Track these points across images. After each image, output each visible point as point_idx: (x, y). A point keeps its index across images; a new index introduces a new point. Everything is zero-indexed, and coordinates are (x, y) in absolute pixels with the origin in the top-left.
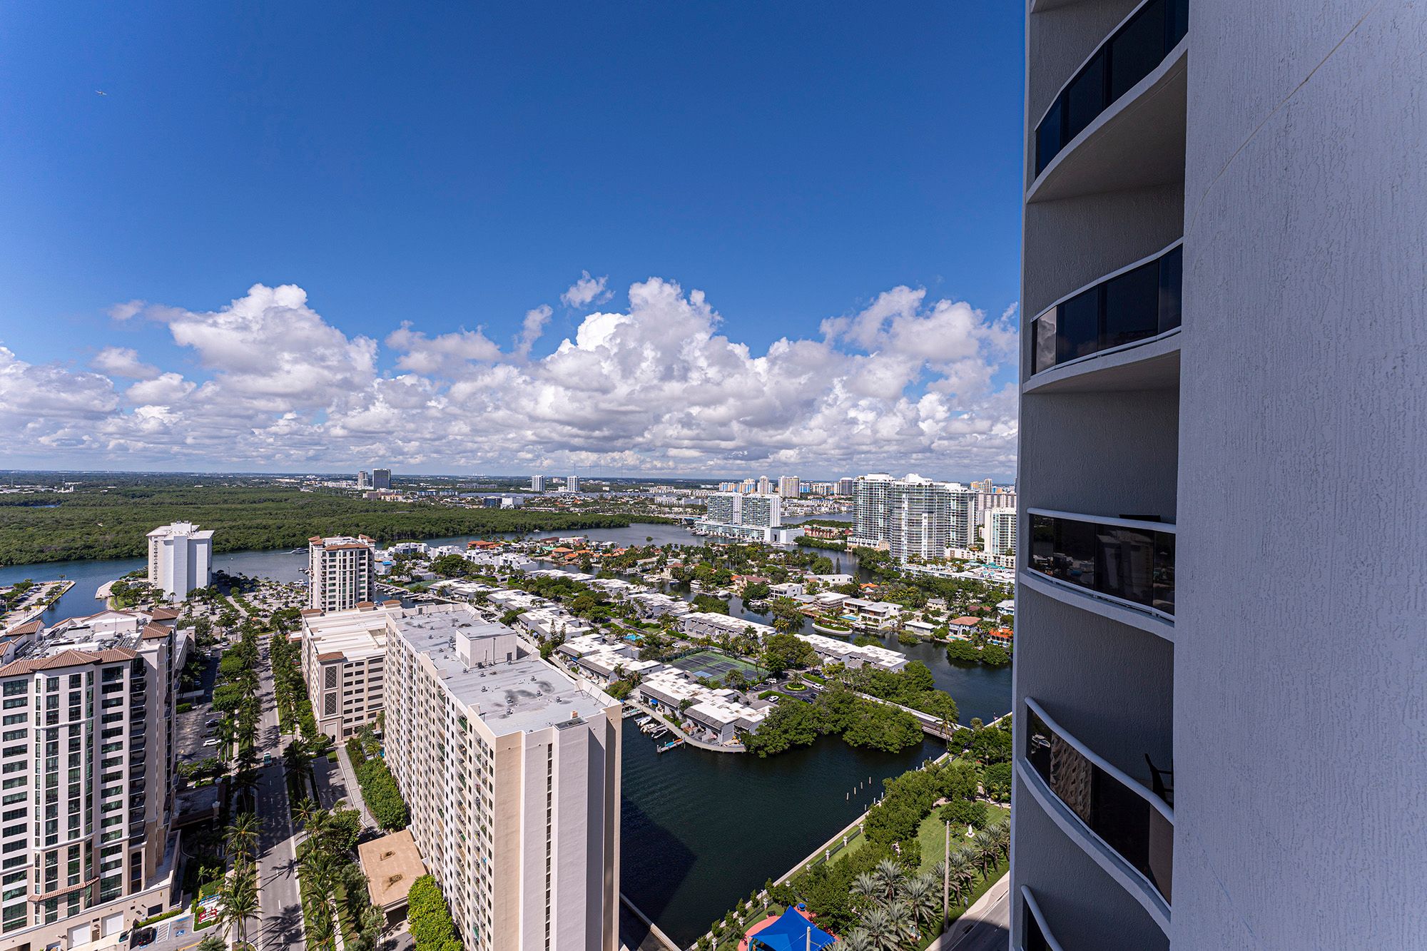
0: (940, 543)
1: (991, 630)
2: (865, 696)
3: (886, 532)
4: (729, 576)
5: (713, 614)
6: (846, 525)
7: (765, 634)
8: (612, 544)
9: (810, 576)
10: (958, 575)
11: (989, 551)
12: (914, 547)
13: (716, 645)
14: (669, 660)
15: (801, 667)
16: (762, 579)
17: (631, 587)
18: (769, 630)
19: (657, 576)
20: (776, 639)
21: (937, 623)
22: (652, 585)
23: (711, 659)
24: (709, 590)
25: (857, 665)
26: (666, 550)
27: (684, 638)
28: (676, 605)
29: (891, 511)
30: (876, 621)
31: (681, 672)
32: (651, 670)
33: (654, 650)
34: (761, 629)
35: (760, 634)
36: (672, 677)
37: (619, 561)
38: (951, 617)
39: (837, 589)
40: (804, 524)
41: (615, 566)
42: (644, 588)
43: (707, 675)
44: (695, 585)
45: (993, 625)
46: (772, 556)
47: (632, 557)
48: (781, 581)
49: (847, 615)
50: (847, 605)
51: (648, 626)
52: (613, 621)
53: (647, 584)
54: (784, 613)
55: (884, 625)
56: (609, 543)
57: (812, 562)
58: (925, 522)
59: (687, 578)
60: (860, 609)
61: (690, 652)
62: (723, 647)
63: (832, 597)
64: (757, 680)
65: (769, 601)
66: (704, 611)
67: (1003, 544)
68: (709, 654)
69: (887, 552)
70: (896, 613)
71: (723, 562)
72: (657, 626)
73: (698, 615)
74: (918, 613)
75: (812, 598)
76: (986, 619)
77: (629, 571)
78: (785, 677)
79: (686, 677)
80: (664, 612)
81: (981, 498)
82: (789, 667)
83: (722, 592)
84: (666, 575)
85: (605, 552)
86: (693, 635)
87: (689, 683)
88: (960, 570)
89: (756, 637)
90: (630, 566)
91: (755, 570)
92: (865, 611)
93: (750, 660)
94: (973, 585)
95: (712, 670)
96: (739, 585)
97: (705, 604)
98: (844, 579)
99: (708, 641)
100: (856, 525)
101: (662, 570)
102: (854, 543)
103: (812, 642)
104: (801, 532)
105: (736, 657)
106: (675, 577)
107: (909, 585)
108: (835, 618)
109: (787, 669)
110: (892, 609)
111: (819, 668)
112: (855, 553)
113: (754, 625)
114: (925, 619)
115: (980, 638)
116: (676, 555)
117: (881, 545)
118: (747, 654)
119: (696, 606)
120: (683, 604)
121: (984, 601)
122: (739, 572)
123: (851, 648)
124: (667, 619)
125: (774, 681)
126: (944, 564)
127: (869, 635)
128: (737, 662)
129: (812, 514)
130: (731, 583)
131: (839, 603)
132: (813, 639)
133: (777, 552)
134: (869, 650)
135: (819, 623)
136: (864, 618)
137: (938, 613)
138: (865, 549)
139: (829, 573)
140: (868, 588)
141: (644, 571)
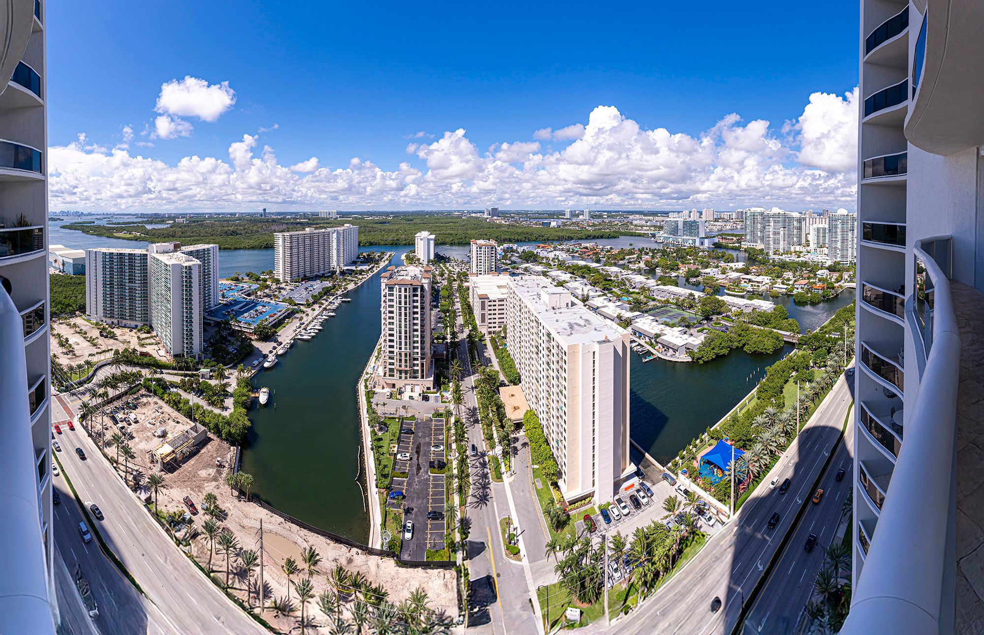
0: (789, 243)
1: (814, 285)
2: (754, 326)
3: (762, 239)
4: (677, 265)
5: (670, 286)
6: (741, 236)
7: (699, 296)
8: (611, 248)
9: (722, 264)
10: (798, 259)
11: (812, 246)
12: (776, 246)
13: (672, 303)
14: (646, 312)
15: (719, 313)
16: (696, 266)
17: (623, 271)
18: (701, 294)
19: (637, 265)
20: (706, 299)
21: (788, 285)
22: (634, 270)
23: (670, 311)
24: (666, 273)
25: (749, 310)
26: (641, 250)
27: (654, 300)
28: (649, 281)
29: (764, 228)
30: (758, 286)
31: (653, 318)
32: (637, 317)
33: (637, 306)
34: (697, 294)
35: (696, 297)
36: (649, 321)
37: (615, 257)
38: (795, 281)
39: (737, 270)
40: (717, 236)
41: (613, 260)
42: (630, 272)
43: (668, 320)
44: (658, 271)
45: (814, 283)
46: (700, 254)
47: (623, 253)
48: (707, 267)
49: (743, 284)
50: (743, 279)
51: (633, 293)
52: (614, 290)
53: (632, 270)
54: (709, 285)
55: (762, 288)
56: (609, 247)
57: (723, 256)
58: (782, 233)
59: (654, 266)
60: (750, 281)
61: (658, 308)
62: (676, 304)
63: (735, 275)
64: (695, 322)
65: (700, 279)
66: (664, 284)
67: (818, 243)
68: (668, 308)
69: (763, 249)
70: (768, 281)
71: (674, 257)
72: (638, 293)
73: (661, 287)
74: (779, 280)
75: (724, 276)
76: (811, 281)
77: (621, 262)
78: (711, 320)
79: (657, 321)
80: (642, 285)
81: (808, 219)
82: (713, 314)
83: (674, 274)
84: (642, 265)
85: (607, 252)
86: (659, 298)
87: (659, 324)
88: (799, 257)
89: (694, 299)
90: (621, 260)
91: (692, 262)
92: (752, 281)
93: (691, 311)
94: (805, 264)
95: (670, 317)
96: (683, 270)
97: (664, 281)
98: (740, 265)
99: (668, 301)
100: (746, 235)
101: (639, 262)
102: (745, 245)
103: (725, 300)
104: (716, 240)
105: (683, 310)
106: (646, 266)
107: (774, 266)
108: (737, 286)
109: (712, 315)
110: (766, 279)
111: (729, 314)
112: (745, 251)
113: (693, 292)
114: (783, 283)
115: (809, 290)
116: (647, 254)
117: (759, 246)
118: (689, 308)
119: (660, 282)
120: (653, 281)
121: (810, 271)
122: (683, 263)
123: (745, 301)
124: (643, 289)
125: (706, 322)
126: (791, 254)
127: (754, 294)
128: (684, 313)
129: (721, 230)
130: (678, 269)
131: (739, 278)
132: (725, 298)
133: (703, 251)
134: (756, 302)
135: (729, 289)
136: (752, 285)
137: (789, 280)
138: (751, 248)
139: (733, 262)
140: (753, 269)
141: (629, 262)
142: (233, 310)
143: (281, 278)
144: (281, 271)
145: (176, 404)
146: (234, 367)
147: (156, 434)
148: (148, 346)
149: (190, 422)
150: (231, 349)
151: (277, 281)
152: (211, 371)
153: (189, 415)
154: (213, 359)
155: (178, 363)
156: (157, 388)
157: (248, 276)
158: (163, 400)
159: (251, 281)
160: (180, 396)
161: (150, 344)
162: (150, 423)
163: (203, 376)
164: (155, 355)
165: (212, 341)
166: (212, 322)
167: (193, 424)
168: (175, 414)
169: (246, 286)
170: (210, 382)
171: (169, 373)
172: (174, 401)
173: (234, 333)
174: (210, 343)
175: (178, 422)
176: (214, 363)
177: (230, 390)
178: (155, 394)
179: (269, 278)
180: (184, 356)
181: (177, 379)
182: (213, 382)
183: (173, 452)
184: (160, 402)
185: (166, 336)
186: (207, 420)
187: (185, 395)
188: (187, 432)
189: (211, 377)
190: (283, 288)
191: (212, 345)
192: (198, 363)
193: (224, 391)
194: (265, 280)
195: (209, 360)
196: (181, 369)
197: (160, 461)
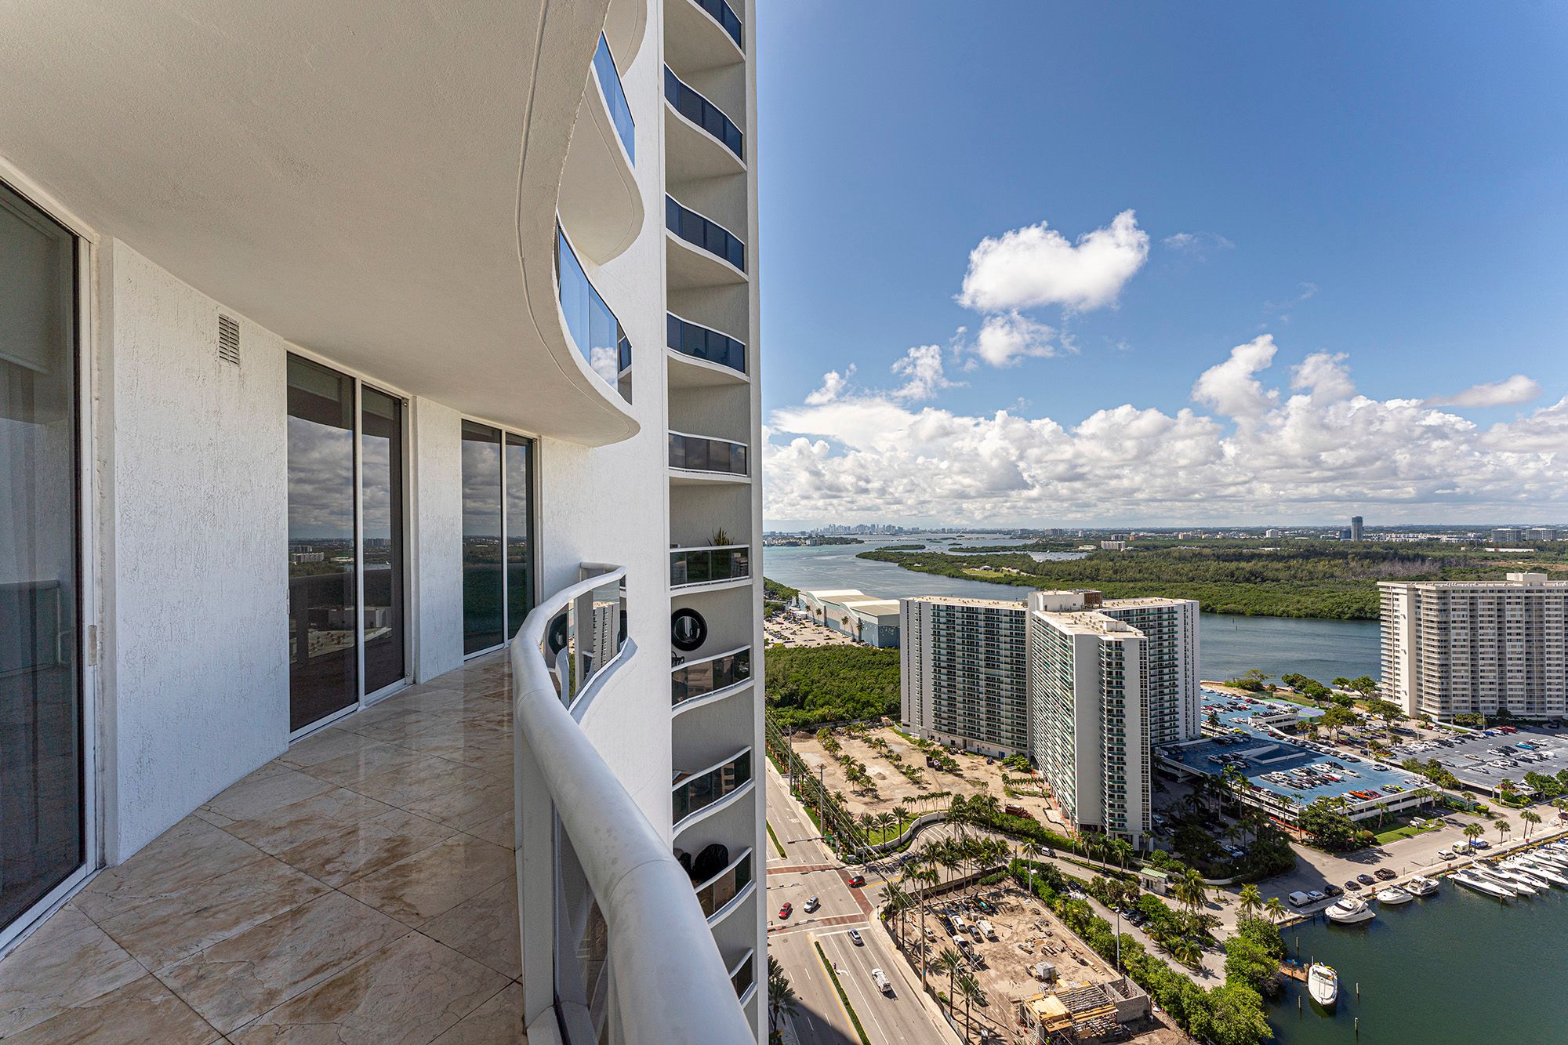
142: (1236, 758)
143: (1405, 704)
144: (1404, 683)
145: (1080, 924)
146: (1235, 887)
147: (1033, 972)
148: (1026, 798)
149: (1112, 971)
150: (1226, 845)
151: (1392, 711)
152: (1170, 879)
153: (1111, 953)
154: (1177, 855)
155: (1089, 842)
156: (1040, 882)
157: (1291, 683)
158: (1053, 909)
159: (1301, 696)
160: (1090, 909)
161: (1029, 794)
162: (1020, 946)
163: (1149, 885)
164: (1038, 815)
165: (1176, 814)
166: (1179, 774)
167: (1118, 977)
168: (1078, 944)
169: (1281, 706)
170: (1165, 901)
171: (1068, 860)
172: (1075, 916)
173: (1237, 810)
174: (1172, 817)
175: (1083, 963)
176: (1178, 864)
177: (1219, 934)
178: (1036, 893)
179: (1362, 698)
180: (1104, 831)
181: (1087, 876)
182: (1174, 905)
183: (1068, 1016)
184: (1046, 913)
185: (1064, 782)
186: (1152, 978)
187: (1100, 912)
188: (1102, 987)
189: (1169, 893)
190: (1410, 733)
191: (1176, 823)
192: (1138, 854)
193: (1203, 932)
194: (1348, 703)
195: (1165, 854)
196: (1094, 856)
197: (1038, 1025)
